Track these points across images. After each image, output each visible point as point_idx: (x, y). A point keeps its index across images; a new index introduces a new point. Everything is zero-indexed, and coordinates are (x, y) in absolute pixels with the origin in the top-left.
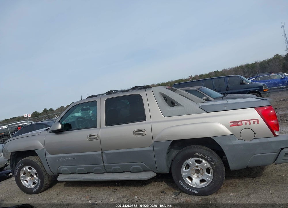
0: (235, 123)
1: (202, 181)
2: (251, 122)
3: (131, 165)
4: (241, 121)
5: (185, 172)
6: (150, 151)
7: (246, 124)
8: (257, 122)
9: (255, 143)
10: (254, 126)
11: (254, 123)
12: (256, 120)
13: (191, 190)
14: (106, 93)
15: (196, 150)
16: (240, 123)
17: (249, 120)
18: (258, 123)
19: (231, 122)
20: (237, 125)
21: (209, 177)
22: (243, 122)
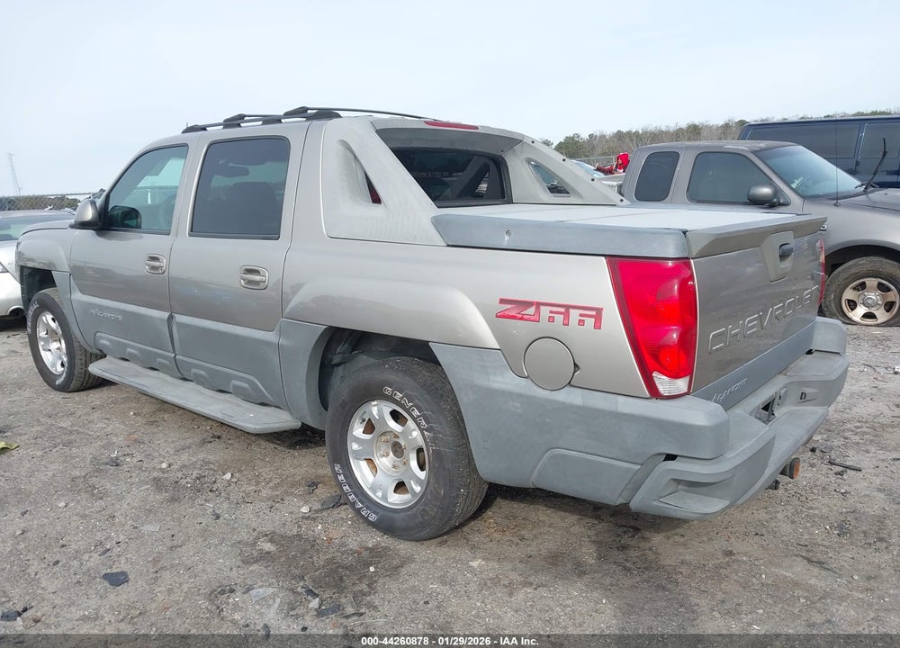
0: (515, 309)
1: (400, 487)
2: (574, 314)
3: (231, 377)
4: (538, 305)
5: (357, 440)
6: (268, 344)
7: (551, 320)
8: (593, 320)
9: (563, 403)
10: (579, 333)
11: (581, 323)
12: (594, 313)
13: (361, 506)
14: (226, 121)
15: (392, 377)
16: (531, 310)
17: (568, 307)
18: (598, 325)
19: (503, 301)
20: (521, 319)
21: (418, 481)
22: (542, 308)
